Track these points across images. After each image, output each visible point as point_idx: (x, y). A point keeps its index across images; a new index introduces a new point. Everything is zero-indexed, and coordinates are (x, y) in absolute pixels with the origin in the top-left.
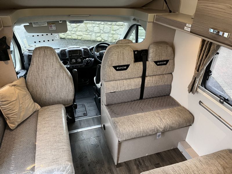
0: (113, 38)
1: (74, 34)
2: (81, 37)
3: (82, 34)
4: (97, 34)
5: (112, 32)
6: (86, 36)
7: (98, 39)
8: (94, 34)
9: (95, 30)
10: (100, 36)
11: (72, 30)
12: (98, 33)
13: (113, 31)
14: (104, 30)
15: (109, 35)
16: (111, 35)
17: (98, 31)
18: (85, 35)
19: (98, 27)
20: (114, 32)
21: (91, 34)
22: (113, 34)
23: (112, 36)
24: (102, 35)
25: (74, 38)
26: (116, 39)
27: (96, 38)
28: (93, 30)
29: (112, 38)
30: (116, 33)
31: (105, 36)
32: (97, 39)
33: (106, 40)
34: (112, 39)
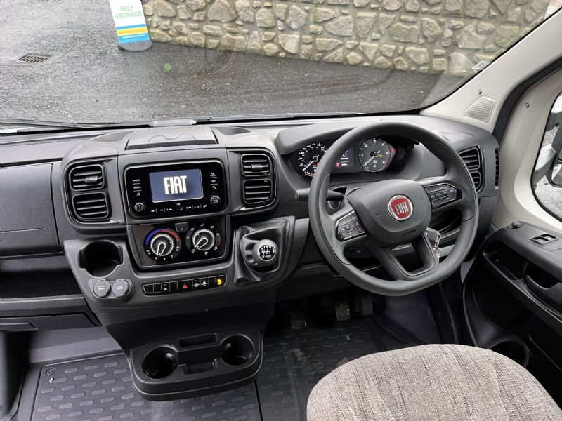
0: (315, 46)
2: (218, 41)
3: (221, 33)
5: (313, 27)
6: (232, 37)
7: (268, 48)
8: (256, 32)
9: (260, 18)
10: (274, 40)
11: (190, 19)
12: (267, 29)
13: (316, 23)
14: (288, 21)
16: (307, 37)
17: (270, 23)
18: (228, 35)
19: (270, 10)
20: (319, 29)
21: (247, 31)
22: (315, 34)
23: (311, 40)
24: (279, 36)
25: (196, 43)
26: (324, 48)
27: (262, 46)
28: (254, 18)
29: (310, 46)
30: (326, 30)
31: (291, 39)
32: (265, 47)
33: (293, 52)
34: (312, 49)
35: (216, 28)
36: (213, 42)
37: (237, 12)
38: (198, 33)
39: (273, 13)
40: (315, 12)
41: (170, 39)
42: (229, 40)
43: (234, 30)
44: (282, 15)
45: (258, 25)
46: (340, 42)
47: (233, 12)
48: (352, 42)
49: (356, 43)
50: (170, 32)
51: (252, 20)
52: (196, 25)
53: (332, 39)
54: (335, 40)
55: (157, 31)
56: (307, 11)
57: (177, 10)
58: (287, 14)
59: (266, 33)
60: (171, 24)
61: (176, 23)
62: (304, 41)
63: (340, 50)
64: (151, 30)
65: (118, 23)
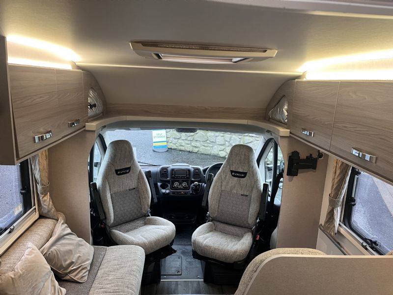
35: (198, 144)
36: (196, 150)
37: (208, 137)
38: (189, 145)
39: (224, 139)
40: (244, 139)
41: (176, 148)
42: (203, 149)
43: (206, 145)
44: (228, 140)
45: (217, 143)
47: (206, 137)
50: (177, 145)
51: (214, 141)
52: (189, 142)
55: (171, 144)
56: (240, 138)
57: (181, 136)
58: (230, 139)
59: (221, 147)
60: (177, 141)
61: (180, 141)
64: (168, 144)
65: (154, 140)
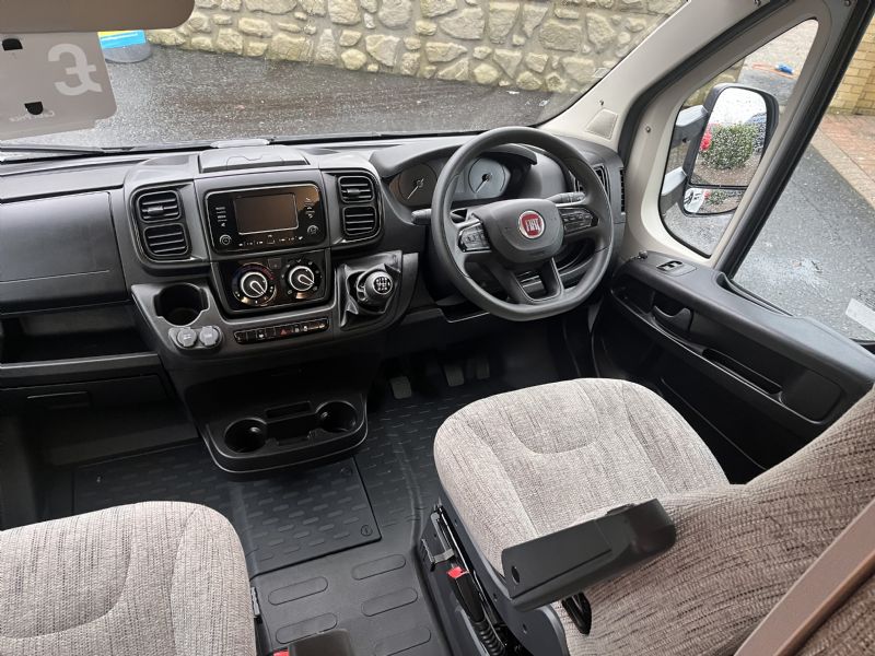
0: (426, 55)
1: (225, 25)
2: (265, 45)
3: (268, 30)
4: (346, 32)
5: (421, 25)
6: (289, 39)
7: (349, 57)
8: (328, 32)
9: (336, 8)
10: (358, 44)
11: (215, 7)
12: (348, 26)
13: (426, 18)
14: (381, 14)
15: (406, 40)
16: (412, 41)
17: (352, 17)
18: (281, 35)
20: (432, 27)
21: (313, 29)
22: (424, 36)
23: (418, 46)
24: (367, 38)
25: (227, 47)
26: (437, 59)
27: (339, 53)
28: (326, 8)
29: (417, 55)
30: (442, 30)
31: (386, 42)
32: (344, 56)
33: (390, 64)
34: (419, 60)
35: (260, 24)
36: (257, 47)
38: (230, 31)
41: (181, 40)
42: (281, 43)
43: (293, 26)
44: (371, 5)
45: (333, 19)
46: (464, 49)
48: (483, 49)
49: (489, 50)
50: (182, 29)
51: (322, 13)
52: (226, 19)
53: (450, 44)
54: (456, 46)
58: (379, 1)
62: (408, 46)
63: (464, 61)
